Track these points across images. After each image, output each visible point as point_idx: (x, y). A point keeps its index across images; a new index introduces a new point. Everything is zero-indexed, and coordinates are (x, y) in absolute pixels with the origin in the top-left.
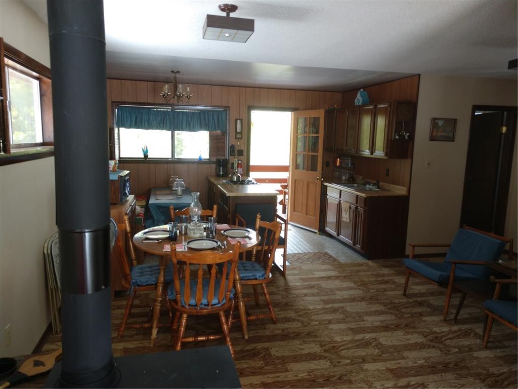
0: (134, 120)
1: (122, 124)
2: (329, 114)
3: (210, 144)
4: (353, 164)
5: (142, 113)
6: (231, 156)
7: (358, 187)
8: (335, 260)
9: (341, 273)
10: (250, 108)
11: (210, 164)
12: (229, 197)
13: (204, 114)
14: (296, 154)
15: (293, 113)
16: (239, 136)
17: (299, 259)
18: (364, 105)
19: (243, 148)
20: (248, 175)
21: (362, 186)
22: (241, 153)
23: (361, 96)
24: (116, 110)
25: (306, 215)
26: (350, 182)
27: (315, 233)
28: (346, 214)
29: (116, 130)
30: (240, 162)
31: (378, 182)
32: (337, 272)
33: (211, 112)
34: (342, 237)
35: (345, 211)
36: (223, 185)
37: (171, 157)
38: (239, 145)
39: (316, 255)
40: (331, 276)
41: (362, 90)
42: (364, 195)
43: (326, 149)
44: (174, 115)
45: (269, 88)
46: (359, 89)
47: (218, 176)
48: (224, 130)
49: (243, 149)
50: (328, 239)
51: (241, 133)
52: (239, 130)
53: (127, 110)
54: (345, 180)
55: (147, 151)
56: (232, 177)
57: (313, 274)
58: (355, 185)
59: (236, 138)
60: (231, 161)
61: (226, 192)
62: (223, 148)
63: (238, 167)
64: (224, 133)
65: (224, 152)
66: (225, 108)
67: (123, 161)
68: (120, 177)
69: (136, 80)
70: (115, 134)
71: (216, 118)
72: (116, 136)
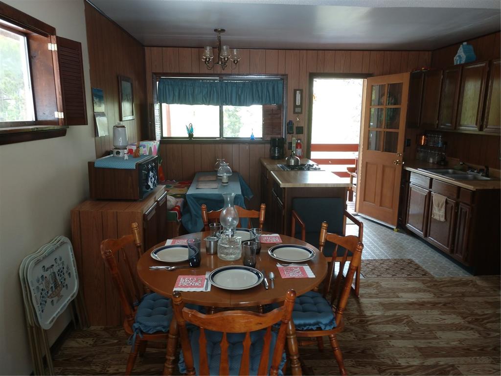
0: (177, 94)
1: (164, 98)
2: (415, 79)
3: (263, 121)
4: (445, 143)
5: (186, 85)
6: (288, 135)
7: (454, 173)
8: (425, 274)
9: (438, 297)
10: (313, 76)
11: (264, 143)
12: (284, 188)
13: (257, 84)
14: (369, 131)
15: (366, 80)
16: (298, 110)
17: (374, 269)
18: (467, 63)
19: (303, 124)
20: (308, 157)
21: (460, 172)
22: (300, 130)
23: (465, 52)
24: (158, 82)
25: (381, 206)
26: (441, 166)
27: (393, 229)
28: (439, 210)
29: (157, 107)
30: (299, 141)
31: (487, 168)
32: (432, 295)
33: (266, 83)
34: (431, 239)
35: (438, 206)
36: (277, 171)
37: (219, 136)
38: (298, 121)
39: (397, 263)
40: (424, 302)
41: (465, 43)
42: (471, 188)
43: (410, 124)
44: (222, 87)
45: (335, 50)
46: (461, 43)
47: (273, 158)
48: (280, 103)
49: (303, 126)
50: (411, 238)
51: (300, 106)
52: (298, 103)
53: (170, 83)
54: (433, 163)
55: (192, 129)
56: (289, 161)
57: (398, 297)
58: (450, 171)
59: (294, 112)
60: (288, 141)
61: (281, 183)
62: (279, 125)
63: (297, 147)
64: (280, 107)
65: (280, 129)
66: (282, 77)
67: (165, 141)
68: (139, 166)
69: (178, 47)
70: (155, 111)
71: (270, 89)
72: (157, 113)
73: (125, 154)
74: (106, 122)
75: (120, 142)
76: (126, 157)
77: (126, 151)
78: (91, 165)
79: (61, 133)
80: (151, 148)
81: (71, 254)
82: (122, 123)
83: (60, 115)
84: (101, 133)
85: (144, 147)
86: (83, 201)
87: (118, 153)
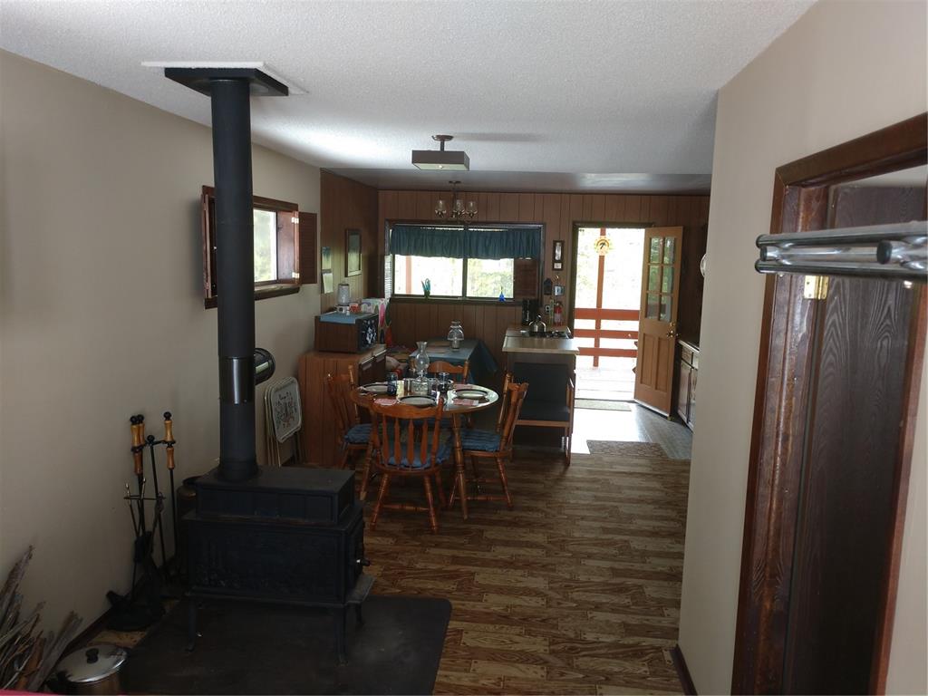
0: (413, 244)
1: (398, 249)
3: (514, 278)
6: (545, 296)
10: (578, 225)
11: (513, 305)
12: (506, 352)
14: (647, 294)
16: (557, 266)
19: (564, 284)
24: (390, 230)
25: (656, 388)
27: (666, 418)
29: (388, 259)
30: (558, 304)
33: (519, 232)
37: (461, 295)
38: (557, 279)
44: (466, 237)
48: (536, 257)
51: (561, 262)
52: (558, 256)
53: (405, 231)
55: (429, 286)
56: (532, 327)
59: (553, 269)
60: (545, 303)
62: (534, 284)
63: (555, 312)
64: (536, 262)
65: (535, 289)
66: (539, 226)
67: (396, 299)
68: (359, 321)
69: (417, 190)
70: (386, 264)
71: (524, 239)
72: (388, 266)
73: (346, 311)
74: (332, 279)
75: (344, 299)
76: (348, 313)
77: (348, 308)
78: (317, 319)
79: (295, 290)
80: (377, 307)
81: (297, 392)
82: (346, 280)
83: (296, 275)
84: (328, 290)
85: (369, 304)
86: (308, 351)
87: (341, 310)
